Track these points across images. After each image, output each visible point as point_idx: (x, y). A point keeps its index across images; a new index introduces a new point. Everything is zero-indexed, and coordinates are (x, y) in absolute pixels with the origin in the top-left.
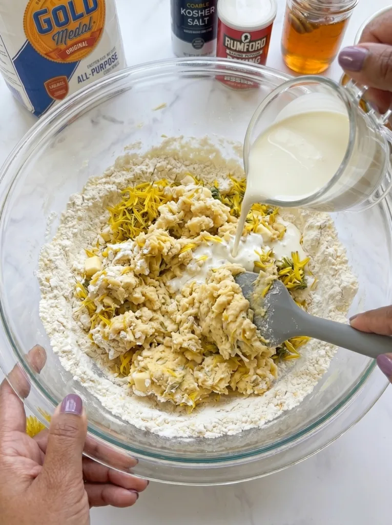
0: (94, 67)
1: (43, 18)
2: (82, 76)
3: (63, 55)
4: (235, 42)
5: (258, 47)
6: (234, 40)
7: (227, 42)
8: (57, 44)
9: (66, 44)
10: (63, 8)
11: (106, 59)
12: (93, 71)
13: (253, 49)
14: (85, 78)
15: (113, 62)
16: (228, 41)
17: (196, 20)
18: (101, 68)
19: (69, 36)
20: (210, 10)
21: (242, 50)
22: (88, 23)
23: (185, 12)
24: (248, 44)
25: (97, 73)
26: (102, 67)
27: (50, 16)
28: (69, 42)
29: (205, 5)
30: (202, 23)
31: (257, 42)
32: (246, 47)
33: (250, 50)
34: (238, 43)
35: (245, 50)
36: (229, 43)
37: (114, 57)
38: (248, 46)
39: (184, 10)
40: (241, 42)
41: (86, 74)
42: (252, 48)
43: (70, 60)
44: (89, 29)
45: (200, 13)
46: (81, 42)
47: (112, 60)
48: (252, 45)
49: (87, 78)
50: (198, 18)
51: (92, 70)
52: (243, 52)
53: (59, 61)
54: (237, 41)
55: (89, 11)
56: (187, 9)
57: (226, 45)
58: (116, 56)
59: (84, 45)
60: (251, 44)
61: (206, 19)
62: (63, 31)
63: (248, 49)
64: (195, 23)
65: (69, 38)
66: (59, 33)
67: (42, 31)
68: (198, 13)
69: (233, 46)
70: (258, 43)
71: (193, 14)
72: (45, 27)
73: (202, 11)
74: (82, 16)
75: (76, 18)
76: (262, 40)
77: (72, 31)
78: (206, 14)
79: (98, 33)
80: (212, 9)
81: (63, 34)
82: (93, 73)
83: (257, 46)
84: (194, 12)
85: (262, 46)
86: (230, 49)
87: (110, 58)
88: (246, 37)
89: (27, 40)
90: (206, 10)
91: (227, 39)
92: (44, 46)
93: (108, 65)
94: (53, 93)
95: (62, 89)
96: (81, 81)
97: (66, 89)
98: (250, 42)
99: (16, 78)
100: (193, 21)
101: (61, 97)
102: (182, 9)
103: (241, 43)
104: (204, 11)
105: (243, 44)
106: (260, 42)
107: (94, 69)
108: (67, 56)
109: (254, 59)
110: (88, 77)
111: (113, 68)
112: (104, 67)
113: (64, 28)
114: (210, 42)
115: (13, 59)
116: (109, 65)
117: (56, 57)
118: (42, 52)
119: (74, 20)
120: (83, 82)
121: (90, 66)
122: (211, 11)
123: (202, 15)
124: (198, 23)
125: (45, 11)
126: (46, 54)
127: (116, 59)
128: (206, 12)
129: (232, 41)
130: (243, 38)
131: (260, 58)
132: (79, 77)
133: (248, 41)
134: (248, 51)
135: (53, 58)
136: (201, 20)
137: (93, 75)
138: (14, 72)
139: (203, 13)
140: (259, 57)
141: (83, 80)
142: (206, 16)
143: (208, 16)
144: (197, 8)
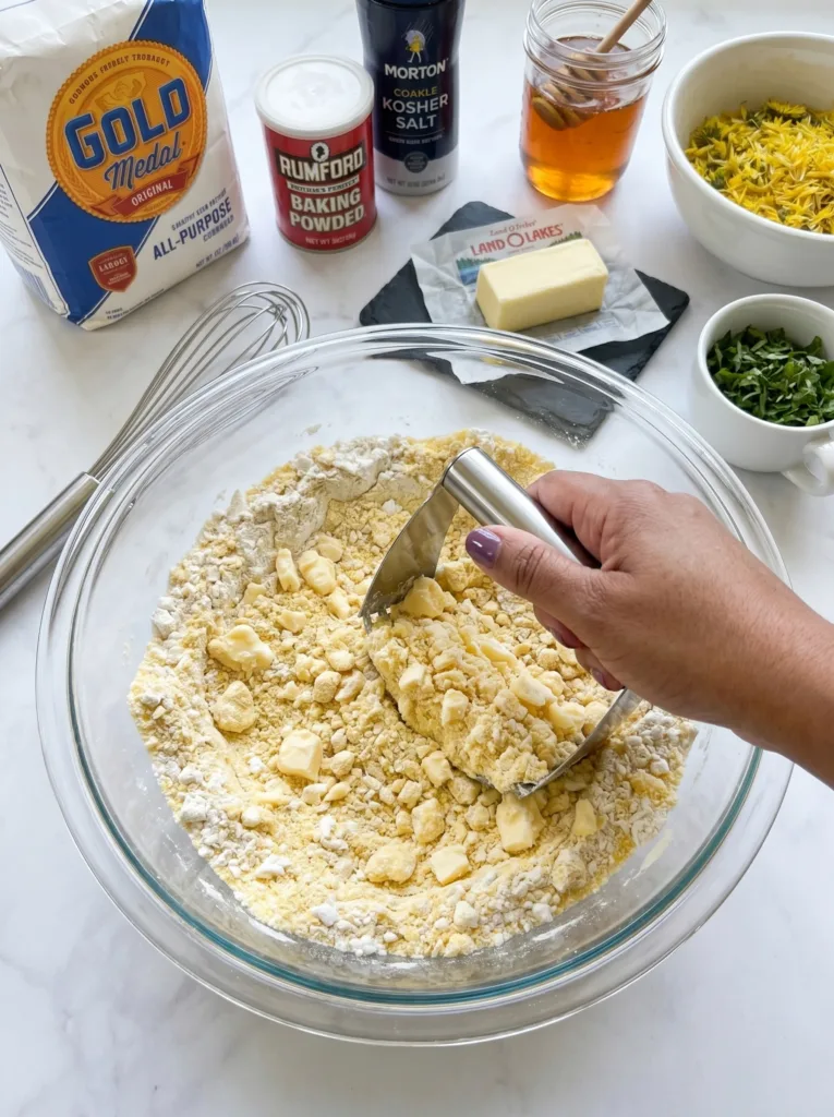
0: (185, 227)
1: (84, 133)
2: (162, 244)
3: (126, 207)
4: (300, 164)
5: (349, 169)
6: (297, 159)
7: (283, 166)
8: (114, 187)
9: (130, 186)
10: (122, 114)
11: (209, 211)
12: (183, 235)
13: (340, 174)
14: (167, 248)
15: (223, 216)
16: (285, 163)
17: (412, 120)
18: (199, 227)
19: (137, 170)
20: (438, 101)
21: (317, 179)
22: (172, 146)
23: (391, 104)
24: (327, 164)
25: (192, 237)
26: (202, 226)
27: (97, 129)
28: (138, 183)
29: (430, 92)
30: (424, 124)
31: (345, 159)
32: (324, 171)
33: (334, 176)
34: (306, 165)
35: (323, 178)
36: (288, 168)
37: (225, 207)
38: (328, 167)
39: (390, 101)
40: (311, 162)
41: (169, 240)
42: (337, 172)
43: (138, 216)
44: (174, 156)
45: (419, 107)
46: (160, 181)
47: (220, 213)
48: (336, 166)
49: (172, 249)
51: (181, 233)
52: (321, 183)
53: (119, 218)
54: (303, 160)
55: (174, 121)
56: (395, 98)
57: (283, 171)
58: (227, 204)
59: (165, 186)
60: (333, 164)
61: (431, 117)
62: (124, 162)
63: (328, 175)
64: (409, 125)
65: (137, 176)
66: (117, 166)
67: (83, 163)
68: (415, 106)
69: (298, 173)
70: (348, 161)
71: (406, 108)
72: (90, 153)
73: (423, 104)
74: (160, 130)
75: (149, 135)
76: (356, 153)
77: (142, 161)
78: (432, 109)
79: (192, 162)
80: (444, 99)
81: (124, 167)
82: (182, 238)
83: (346, 166)
84: (408, 105)
85: (357, 166)
86: (292, 179)
87: (216, 210)
88: (321, 151)
89: (56, 182)
90: (432, 101)
91: (282, 158)
92: (91, 191)
93: (212, 222)
94: (105, 279)
95: (122, 272)
96: (160, 255)
97: (131, 269)
98: (330, 159)
99: (35, 252)
100: (406, 122)
101: (121, 286)
102: (384, 99)
103: (311, 166)
104: (426, 102)
105: (315, 165)
106: (350, 157)
107: (185, 231)
108: (132, 209)
109: (346, 195)
110: (173, 245)
111: (222, 227)
112: (205, 225)
113: (125, 156)
115: (28, 218)
116: (215, 222)
117: (111, 213)
118: (84, 203)
119: (145, 140)
120: (164, 257)
121: (178, 225)
122: (442, 102)
123: (422, 110)
124: (415, 125)
125: (87, 120)
126: (93, 208)
127: (229, 210)
128: (432, 105)
129: (293, 162)
130: (315, 154)
131: (360, 192)
132: (156, 248)
133: (324, 157)
134: (329, 180)
135: (107, 215)
136: (421, 120)
137: (183, 242)
138: (30, 242)
139: (426, 106)
140: (357, 190)
141: (165, 253)
142: (431, 113)
143: (434, 112)
144: (414, 99)
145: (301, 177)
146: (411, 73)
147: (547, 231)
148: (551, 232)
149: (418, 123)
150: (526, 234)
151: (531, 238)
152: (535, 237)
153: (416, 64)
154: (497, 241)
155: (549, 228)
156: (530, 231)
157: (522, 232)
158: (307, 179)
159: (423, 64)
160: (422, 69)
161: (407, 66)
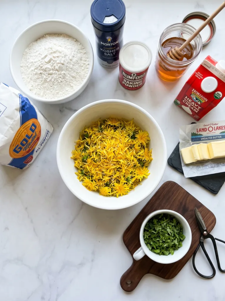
0: (41, 143)
4: (128, 76)
18: (44, 141)
21: (132, 79)
29: (114, 48)
30: (112, 54)
32: (134, 78)
33: (136, 79)
37: (47, 133)
39: (102, 49)
41: (39, 148)
50: (110, 53)
56: (104, 49)
61: (114, 53)
64: (108, 55)
68: (110, 51)
71: (107, 52)
73: (112, 50)
78: (114, 51)
80: (118, 48)
82: (41, 145)
83: (140, 77)
88: (134, 75)
91: (123, 73)
98: (136, 76)
100: (107, 54)
114: (116, 61)
122: (117, 50)
123: (112, 52)
142: (114, 52)
143: (115, 52)
144: (109, 50)
145: (128, 77)
146: (108, 45)
147: (221, 128)
148: (222, 128)
149: (110, 55)
150: (214, 127)
151: (215, 129)
152: (217, 129)
153: (109, 43)
154: (205, 128)
155: (222, 126)
156: (216, 126)
157: (213, 126)
158: (129, 78)
159: (111, 43)
160: (111, 44)
161: (107, 43)
